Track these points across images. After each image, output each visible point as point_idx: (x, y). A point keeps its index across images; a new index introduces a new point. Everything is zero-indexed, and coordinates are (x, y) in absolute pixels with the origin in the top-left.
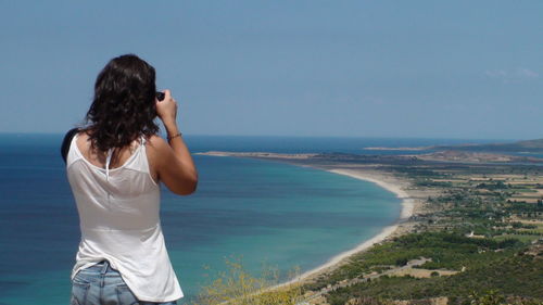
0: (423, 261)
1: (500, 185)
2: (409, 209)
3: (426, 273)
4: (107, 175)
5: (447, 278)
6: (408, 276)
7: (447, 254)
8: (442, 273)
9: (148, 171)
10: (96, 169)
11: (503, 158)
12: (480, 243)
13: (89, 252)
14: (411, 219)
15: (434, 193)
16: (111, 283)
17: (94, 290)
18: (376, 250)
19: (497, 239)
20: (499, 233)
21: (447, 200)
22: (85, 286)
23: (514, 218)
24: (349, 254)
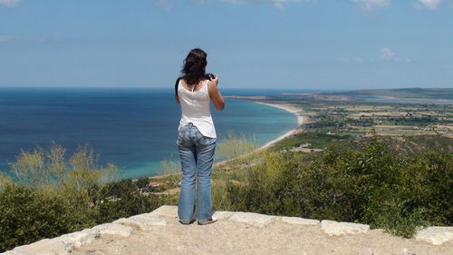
0: (307, 145)
1: (342, 110)
2: (301, 120)
3: (309, 150)
4: (192, 93)
5: (318, 153)
6: (300, 152)
7: (318, 141)
8: (315, 150)
9: (207, 93)
10: (188, 92)
11: (344, 99)
12: (333, 137)
13: (185, 121)
14: (302, 126)
15: (313, 114)
16: (194, 131)
17: (187, 133)
18: (286, 140)
19: (341, 135)
20: (342, 132)
21: (318, 117)
22: (184, 132)
23: (349, 125)
24: (273, 142)
